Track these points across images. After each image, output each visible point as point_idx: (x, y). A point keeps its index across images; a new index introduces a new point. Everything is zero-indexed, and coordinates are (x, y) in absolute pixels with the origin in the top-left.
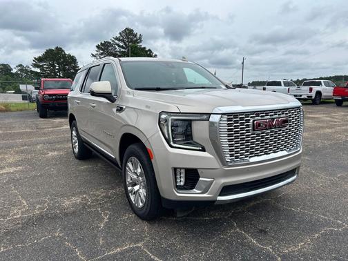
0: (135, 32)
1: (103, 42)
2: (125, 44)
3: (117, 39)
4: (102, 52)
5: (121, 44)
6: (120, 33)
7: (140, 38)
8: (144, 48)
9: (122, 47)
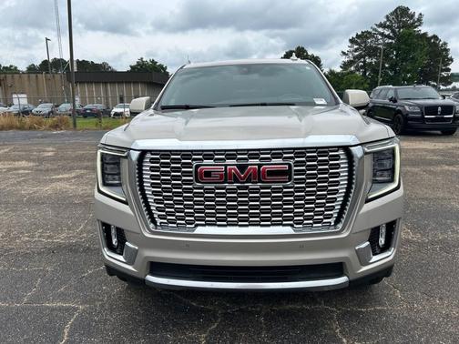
0: (411, 11)
1: (360, 33)
2: (393, 31)
3: (381, 25)
4: (356, 47)
5: (387, 32)
6: (387, 17)
7: (419, 20)
8: (425, 34)
9: (388, 37)
